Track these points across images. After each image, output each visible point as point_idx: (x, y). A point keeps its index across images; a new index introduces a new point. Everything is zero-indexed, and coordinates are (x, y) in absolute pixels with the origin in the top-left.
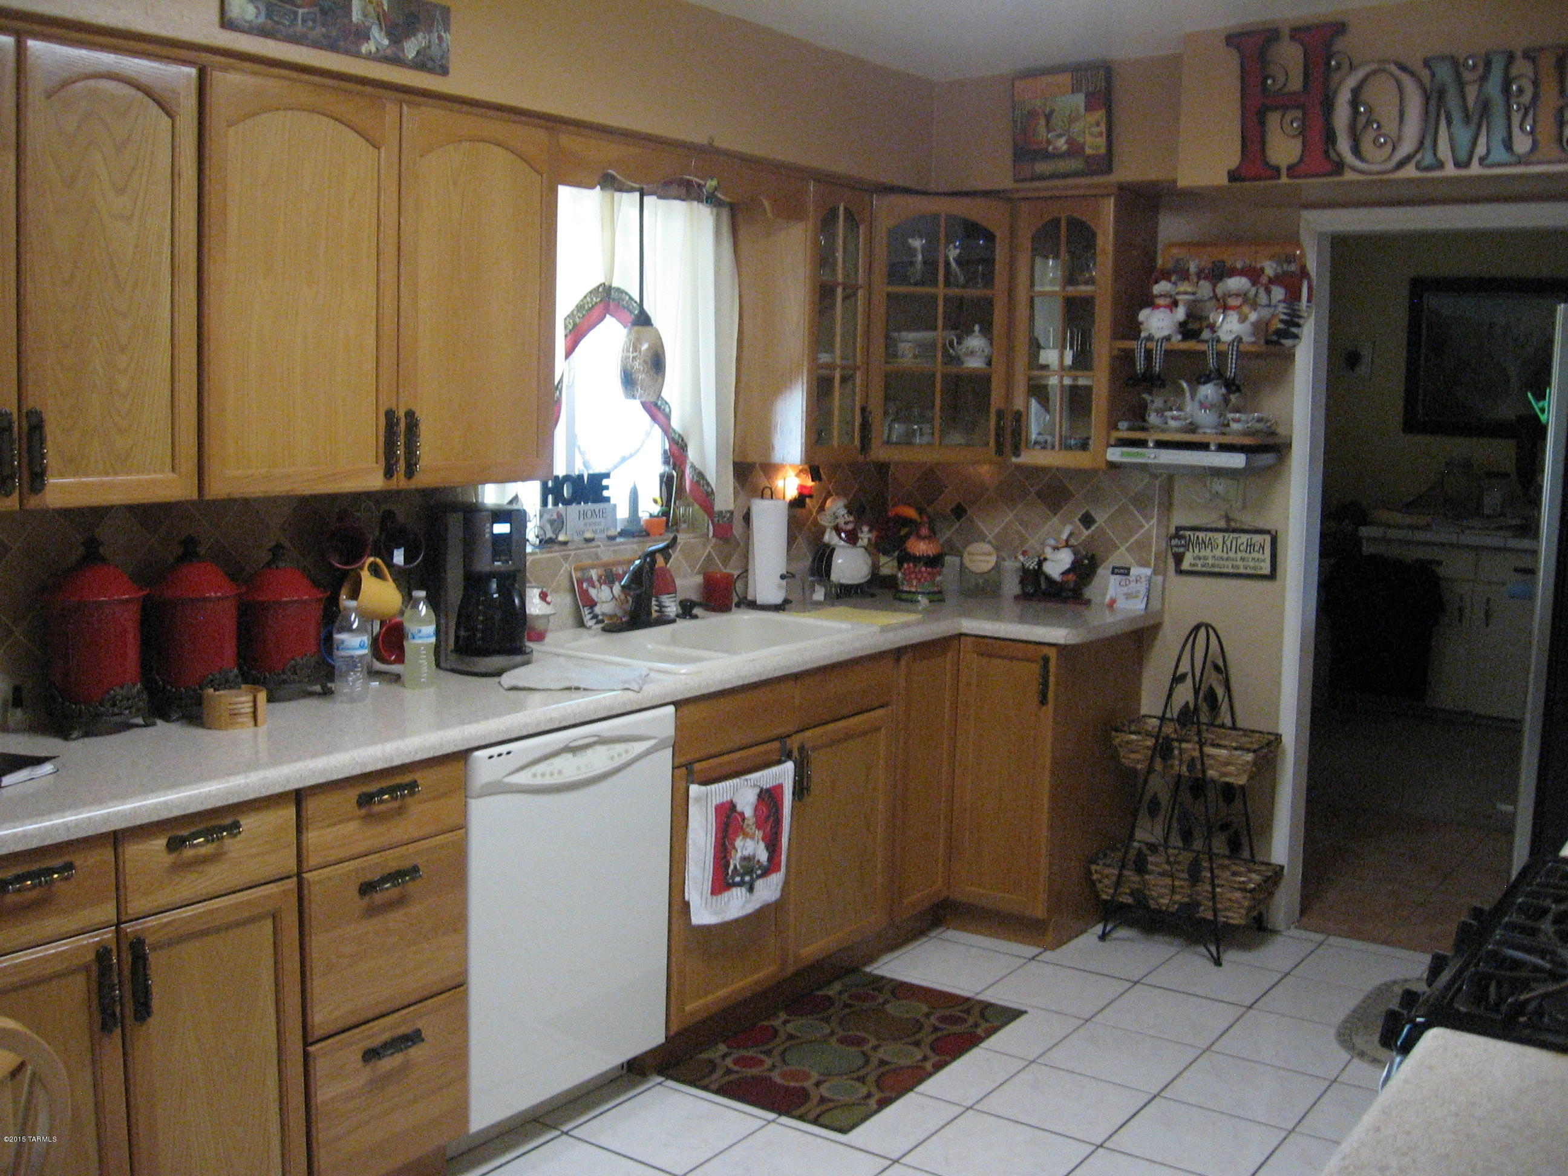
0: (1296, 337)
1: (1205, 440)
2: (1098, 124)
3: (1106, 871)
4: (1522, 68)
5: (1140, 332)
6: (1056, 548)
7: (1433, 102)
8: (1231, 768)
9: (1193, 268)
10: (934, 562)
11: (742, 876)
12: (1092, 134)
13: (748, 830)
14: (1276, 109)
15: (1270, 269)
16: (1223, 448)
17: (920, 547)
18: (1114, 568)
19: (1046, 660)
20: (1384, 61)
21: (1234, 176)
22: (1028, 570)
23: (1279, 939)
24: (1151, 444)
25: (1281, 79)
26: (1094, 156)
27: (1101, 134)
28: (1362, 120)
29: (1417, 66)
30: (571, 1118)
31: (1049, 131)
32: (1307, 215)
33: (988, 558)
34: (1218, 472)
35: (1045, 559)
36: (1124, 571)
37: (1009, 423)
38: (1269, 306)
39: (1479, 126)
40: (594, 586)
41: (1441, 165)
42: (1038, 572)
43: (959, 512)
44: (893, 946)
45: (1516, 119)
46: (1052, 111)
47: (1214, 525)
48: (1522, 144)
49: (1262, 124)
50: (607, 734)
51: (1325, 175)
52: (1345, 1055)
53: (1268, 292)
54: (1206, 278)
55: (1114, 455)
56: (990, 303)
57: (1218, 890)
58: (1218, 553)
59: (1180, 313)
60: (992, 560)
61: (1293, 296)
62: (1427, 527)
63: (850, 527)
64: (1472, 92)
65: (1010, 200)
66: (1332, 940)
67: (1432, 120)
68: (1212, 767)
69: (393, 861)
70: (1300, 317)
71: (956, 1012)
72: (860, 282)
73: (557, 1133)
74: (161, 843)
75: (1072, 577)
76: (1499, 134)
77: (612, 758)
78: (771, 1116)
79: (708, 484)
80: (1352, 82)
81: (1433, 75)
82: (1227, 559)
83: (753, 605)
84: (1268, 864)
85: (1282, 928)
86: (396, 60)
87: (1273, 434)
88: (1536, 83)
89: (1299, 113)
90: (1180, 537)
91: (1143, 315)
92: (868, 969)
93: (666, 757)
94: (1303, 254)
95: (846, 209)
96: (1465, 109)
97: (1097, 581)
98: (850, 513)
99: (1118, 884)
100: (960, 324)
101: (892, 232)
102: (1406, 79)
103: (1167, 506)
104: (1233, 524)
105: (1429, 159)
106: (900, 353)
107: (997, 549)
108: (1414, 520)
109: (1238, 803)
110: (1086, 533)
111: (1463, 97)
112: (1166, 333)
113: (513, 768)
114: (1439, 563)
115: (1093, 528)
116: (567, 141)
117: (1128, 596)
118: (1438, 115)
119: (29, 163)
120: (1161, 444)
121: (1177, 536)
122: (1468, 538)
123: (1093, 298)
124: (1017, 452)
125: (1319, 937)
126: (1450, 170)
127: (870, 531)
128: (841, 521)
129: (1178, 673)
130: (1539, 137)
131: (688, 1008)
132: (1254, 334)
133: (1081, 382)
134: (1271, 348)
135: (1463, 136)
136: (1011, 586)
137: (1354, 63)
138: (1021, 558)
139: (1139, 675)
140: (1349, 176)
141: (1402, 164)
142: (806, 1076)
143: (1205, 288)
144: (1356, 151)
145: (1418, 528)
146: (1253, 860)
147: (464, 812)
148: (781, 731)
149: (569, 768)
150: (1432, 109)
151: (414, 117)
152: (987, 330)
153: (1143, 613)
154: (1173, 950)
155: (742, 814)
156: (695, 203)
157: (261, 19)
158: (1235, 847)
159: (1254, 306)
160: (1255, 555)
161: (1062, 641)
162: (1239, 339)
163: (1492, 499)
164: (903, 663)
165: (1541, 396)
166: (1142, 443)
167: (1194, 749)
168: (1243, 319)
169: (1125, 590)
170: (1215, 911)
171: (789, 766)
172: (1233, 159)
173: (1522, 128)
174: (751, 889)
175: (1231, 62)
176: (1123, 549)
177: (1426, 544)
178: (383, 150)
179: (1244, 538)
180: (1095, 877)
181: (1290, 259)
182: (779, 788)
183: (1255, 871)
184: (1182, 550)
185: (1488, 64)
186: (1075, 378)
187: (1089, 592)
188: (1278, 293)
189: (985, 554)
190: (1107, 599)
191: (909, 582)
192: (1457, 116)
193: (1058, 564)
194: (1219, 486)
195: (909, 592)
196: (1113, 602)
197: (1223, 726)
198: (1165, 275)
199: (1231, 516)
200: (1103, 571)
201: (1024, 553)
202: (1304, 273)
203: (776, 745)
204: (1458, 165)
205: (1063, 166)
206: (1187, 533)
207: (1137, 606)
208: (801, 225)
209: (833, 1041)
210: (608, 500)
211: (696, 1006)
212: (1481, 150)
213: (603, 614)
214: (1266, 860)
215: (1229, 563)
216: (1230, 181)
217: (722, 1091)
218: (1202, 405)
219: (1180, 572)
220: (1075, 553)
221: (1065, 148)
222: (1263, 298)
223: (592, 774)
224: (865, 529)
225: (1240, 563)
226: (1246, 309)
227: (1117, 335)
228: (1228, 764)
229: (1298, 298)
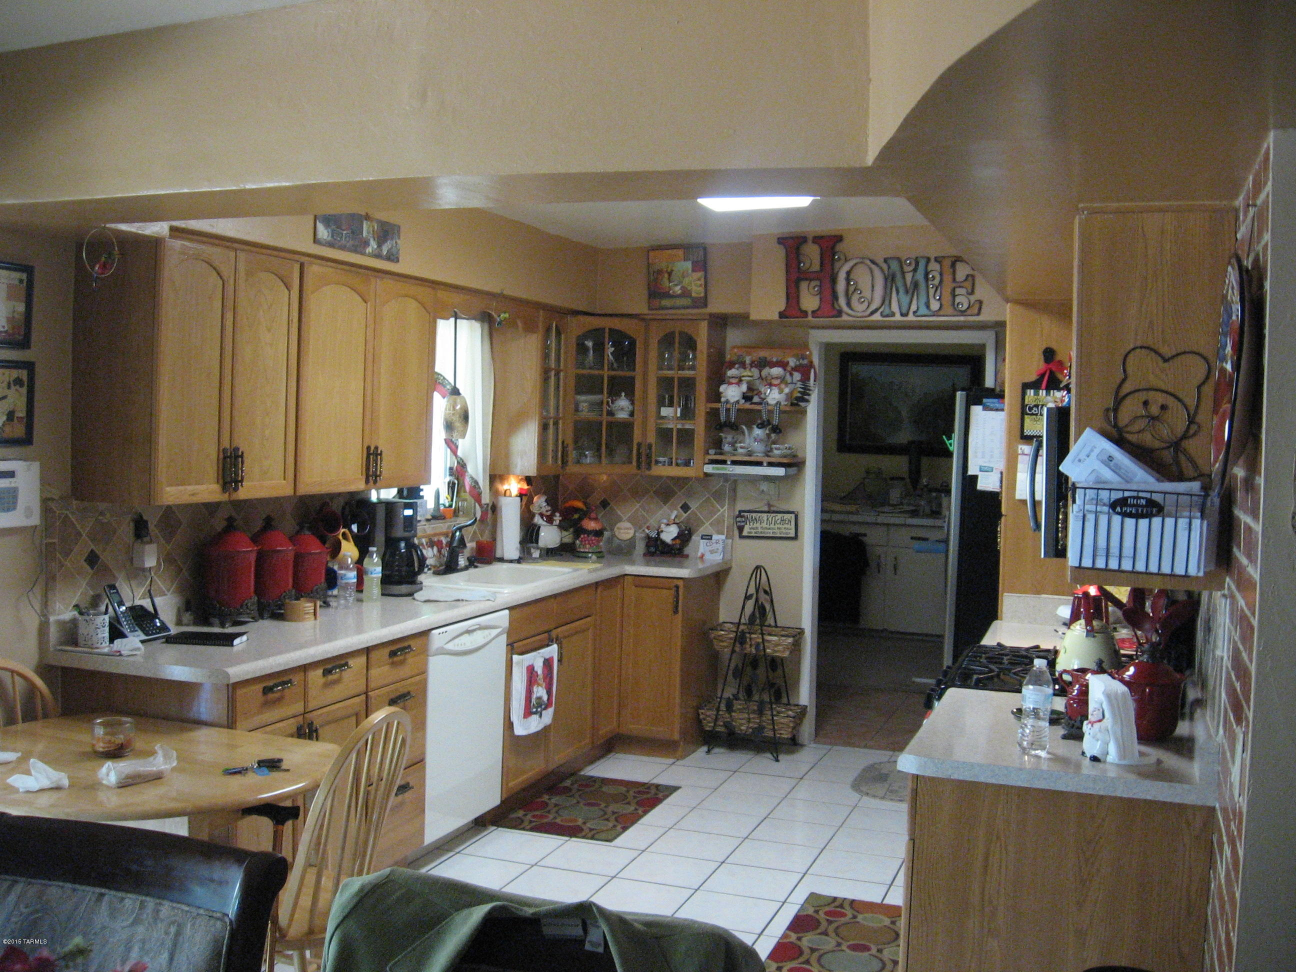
0: (807, 401)
1: (758, 459)
2: (699, 279)
3: (708, 713)
4: (934, 266)
5: (720, 398)
6: (668, 525)
7: (889, 280)
8: (780, 648)
9: (748, 360)
10: (599, 533)
11: (537, 708)
12: (696, 285)
13: (539, 682)
14: (806, 279)
15: (792, 362)
16: (771, 464)
17: (591, 525)
18: (703, 536)
19: (677, 587)
20: (863, 258)
21: (782, 315)
22: (652, 538)
23: (806, 748)
24: (729, 463)
25: (807, 265)
26: (696, 298)
27: (701, 285)
28: (852, 289)
29: (880, 261)
30: (459, 845)
31: (670, 282)
32: (813, 332)
33: (629, 531)
34: (767, 478)
35: (662, 531)
36: (709, 537)
37: (643, 450)
38: (792, 383)
39: (913, 296)
40: (425, 549)
41: (893, 314)
42: (658, 538)
43: (605, 504)
44: (591, 762)
45: (932, 291)
46: (672, 271)
47: (761, 509)
48: (935, 306)
49: (797, 287)
50: (483, 624)
51: (833, 317)
52: (857, 796)
53: (791, 375)
54: (756, 366)
55: (709, 469)
56: (633, 378)
57: (775, 718)
58: (764, 525)
59: (744, 388)
60: (632, 532)
61: (805, 379)
62: (857, 513)
63: (549, 513)
64: (909, 277)
65: (643, 320)
66: (836, 748)
67: (888, 292)
68: (769, 648)
69: (401, 688)
70: (809, 390)
71: (641, 789)
72: (562, 368)
73: (453, 853)
74: (320, 672)
75: (678, 541)
76: (923, 299)
77: (484, 638)
78: (567, 838)
79: (479, 488)
80: (846, 268)
81: (889, 267)
82: (770, 529)
83: (501, 560)
84: (797, 705)
85: (806, 742)
86: (378, 256)
87: (795, 456)
88: (941, 274)
89: (818, 283)
90: (742, 517)
91: (722, 388)
92: (582, 773)
93: (503, 639)
94: (811, 353)
95: (556, 326)
96: (905, 285)
97: (691, 544)
98: (548, 504)
99: (716, 720)
100: (614, 393)
101: (578, 337)
102: (873, 266)
103: (734, 499)
104: (772, 509)
105: (887, 312)
106: (580, 409)
107: (634, 525)
108: (848, 508)
109: (779, 671)
110: (685, 515)
111: (904, 278)
112: (736, 399)
113: (448, 640)
114: (865, 535)
115: (689, 512)
116: (441, 294)
117: (712, 552)
118: (891, 289)
119: (238, 318)
120: (734, 463)
121: (739, 516)
122: (880, 519)
123: (695, 378)
124: (649, 467)
125: (830, 747)
126: (898, 317)
127: (560, 516)
128: (544, 510)
129: (748, 594)
130: (943, 303)
131: (511, 785)
132: (786, 400)
133: (687, 427)
134: (793, 408)
135: (905, 299)
136: (640, 548)
137: (847, 259)
138: (647, 531)
139: (718, 599)
140: (845, 318)
141: (872, 313)
142: (576, 821)
143: (755, 372)
144: (849, 304)
145: (852, 513)
146: (789, 704)
147: (425, 664)
148: (546, 628)
149: (467, 642)
150: (889, 284)
151: (381, 285)
152: (631, 396)
153: (721, 561)
154: (749, 757)
155: (537, 672)
156: (474, 321)
157: (330, 238)
158: (778, 696)
159: (787, 384)
160: (786, 526)
161: (687, 576)
162: (778, 403)
163: (895, 495)
164: (599, 591)
165: (949, 438)
166: (724, 462)
167: (758, 638)
168: (781, 392)
169: (710, 548)
170: (774, 730)
171: (555, 647)
172: (782, 307)
173: (934, 297)
174: (541, 716)
175: (780, 253)
176: (707, 524)
177: (854, 523)
178: (369, 303)
179: (779, 516)
180: (701, 717)
181: (803, 357)
182: (551, 659)
183: (791, 710)
184: (742, 524)
185: (917, 264)
186: (683, 425)
187: (687, 550)
188: (797, 376)
189: (628, 529)
190: (699, 554)
191: (584, 546)
192: (902, 290)
193: (669, 534)
194: (764, 486)
195: (586, 552)
196: (703, 555)
197: (770, 626)
198: (731, 365)
199: (771, 503)
200: (695, 538)
201: (648, 528)
202: (811, 365)
203: (546, 635)
204: (902, 315)
205: (679, 302)
206: (746, 514)
207: (718, 558)
208: (536, 335)
209: (581, 805)
210: (422, 497)
211: (516, 783)
212: (914, 307)
213: (431, 565)
214: (796, 703)
215: (771, 531)
216: (780, 318)
217: (533, 829)
218: (755, 440)
219: (741, 537)
220: (679, 527)
221: (679, 292)
222: (788, 378)
223: (476, 646)
224: (558, 514)
225: (778, 531)
226: (783, 386)
227: (709, 400)
228: (779, 645)
229: (809, 379)
